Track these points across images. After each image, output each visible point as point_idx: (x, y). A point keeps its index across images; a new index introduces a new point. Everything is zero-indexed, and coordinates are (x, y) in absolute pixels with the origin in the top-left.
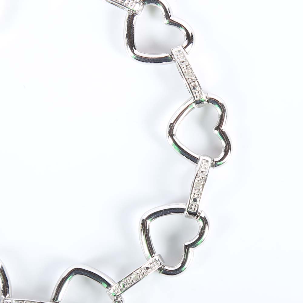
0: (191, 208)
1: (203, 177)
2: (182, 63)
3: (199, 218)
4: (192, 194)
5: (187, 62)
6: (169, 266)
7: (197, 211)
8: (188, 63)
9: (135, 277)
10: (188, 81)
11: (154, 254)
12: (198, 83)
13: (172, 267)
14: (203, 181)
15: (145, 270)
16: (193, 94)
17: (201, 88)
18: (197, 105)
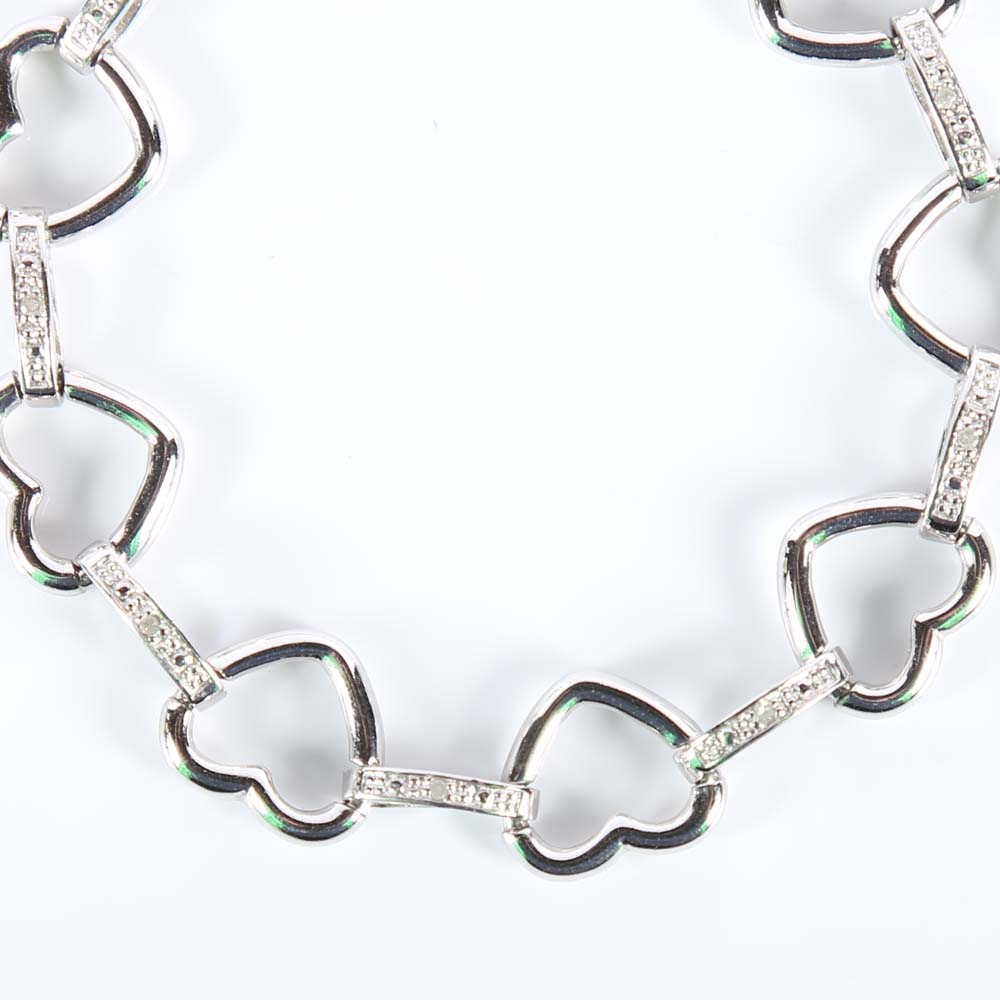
0: (941, 509)
1: (980, 415)
2: (927, 63)
3: (962, 540)
4: (946, 466)
5: (942, 60)
6: (868, 686)
7: (959, 518)
8: (947, 62)
9: (766, 712)
10: (944, 118)
11: (824, 645)
12: (976, 124)
13: (878, 687)
14: (982, 425)
15: (795, 694)
16: (957, 159)
17: (982, 142)
18: (967, 193)
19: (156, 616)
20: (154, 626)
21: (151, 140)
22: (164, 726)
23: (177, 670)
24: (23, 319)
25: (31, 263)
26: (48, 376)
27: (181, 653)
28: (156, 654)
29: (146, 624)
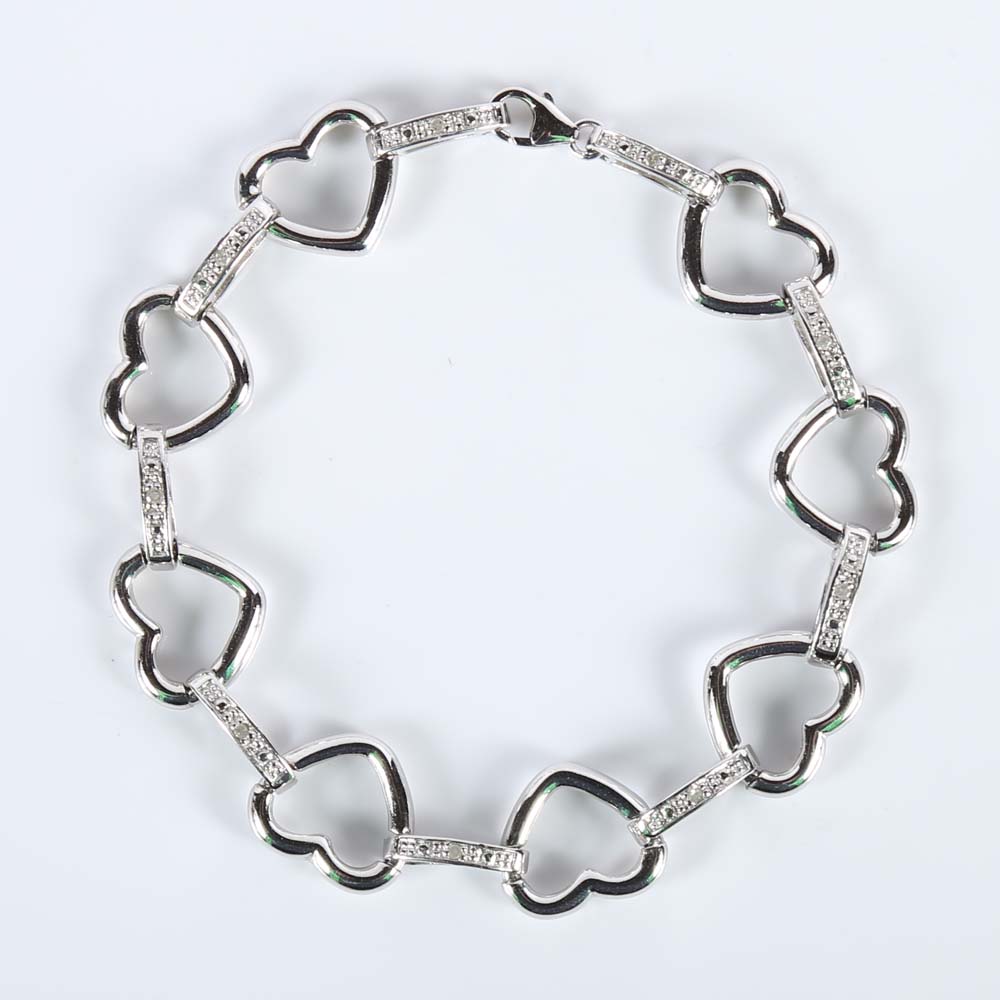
0: (824, 643)
1: (852, 574)
2: (810, 317)
3: (839, 666)
4: (827, 612)
5: (821, 315)
6: (772, 774)
7: (838, 649)
8: (825, 317)
9: (696, 794)
10: (823, 357)
11: (739, 743)
12: (846, 362)
13: (779, 774)
14: (853, 581)
15: (718, 780)
16: (833, 387)
17: (851, 374)
18: (840, 411)
19: (246, 725)
20: (244, 732)
21: (242, 374)
22: (251, 805)
23: (262, 764)
24: (148, 506)
25: (154, 465)
26: (166, 547)
27: (264, 752)
28: (246, 753)
29: (238, 730)
